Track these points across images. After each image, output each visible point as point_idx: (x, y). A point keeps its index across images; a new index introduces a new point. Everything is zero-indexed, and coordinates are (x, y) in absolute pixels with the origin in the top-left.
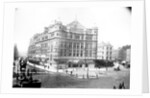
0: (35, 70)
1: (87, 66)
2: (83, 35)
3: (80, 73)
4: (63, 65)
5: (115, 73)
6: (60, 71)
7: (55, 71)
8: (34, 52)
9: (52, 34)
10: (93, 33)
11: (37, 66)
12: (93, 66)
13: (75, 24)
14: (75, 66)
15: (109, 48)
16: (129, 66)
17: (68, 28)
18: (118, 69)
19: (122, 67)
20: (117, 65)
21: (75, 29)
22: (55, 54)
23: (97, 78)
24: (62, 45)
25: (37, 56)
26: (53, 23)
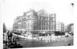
0: (18, 38)
1: (50, 35)
2: (47, 17)
3: (46, 39)
4: (36, 35)
5: (66, 38)
6: (35, 38)
7: (32, 38)
8: (17, 27)
9: (29, 16)
10: (53, 16)
11: (19, 36)
12: (54, 35)
13: (43, 11)
14: (43, 35)
15: (62, 25)
16: (73, 34)
17: (39, 13)
18: (67, 36)
19: (69, 35)
20: (66, 34)
21: (43, 14)
22: (31, 28)
23: (56, 41)
24: (35, 23)
25: (19, 30)
26: (29, 10)
